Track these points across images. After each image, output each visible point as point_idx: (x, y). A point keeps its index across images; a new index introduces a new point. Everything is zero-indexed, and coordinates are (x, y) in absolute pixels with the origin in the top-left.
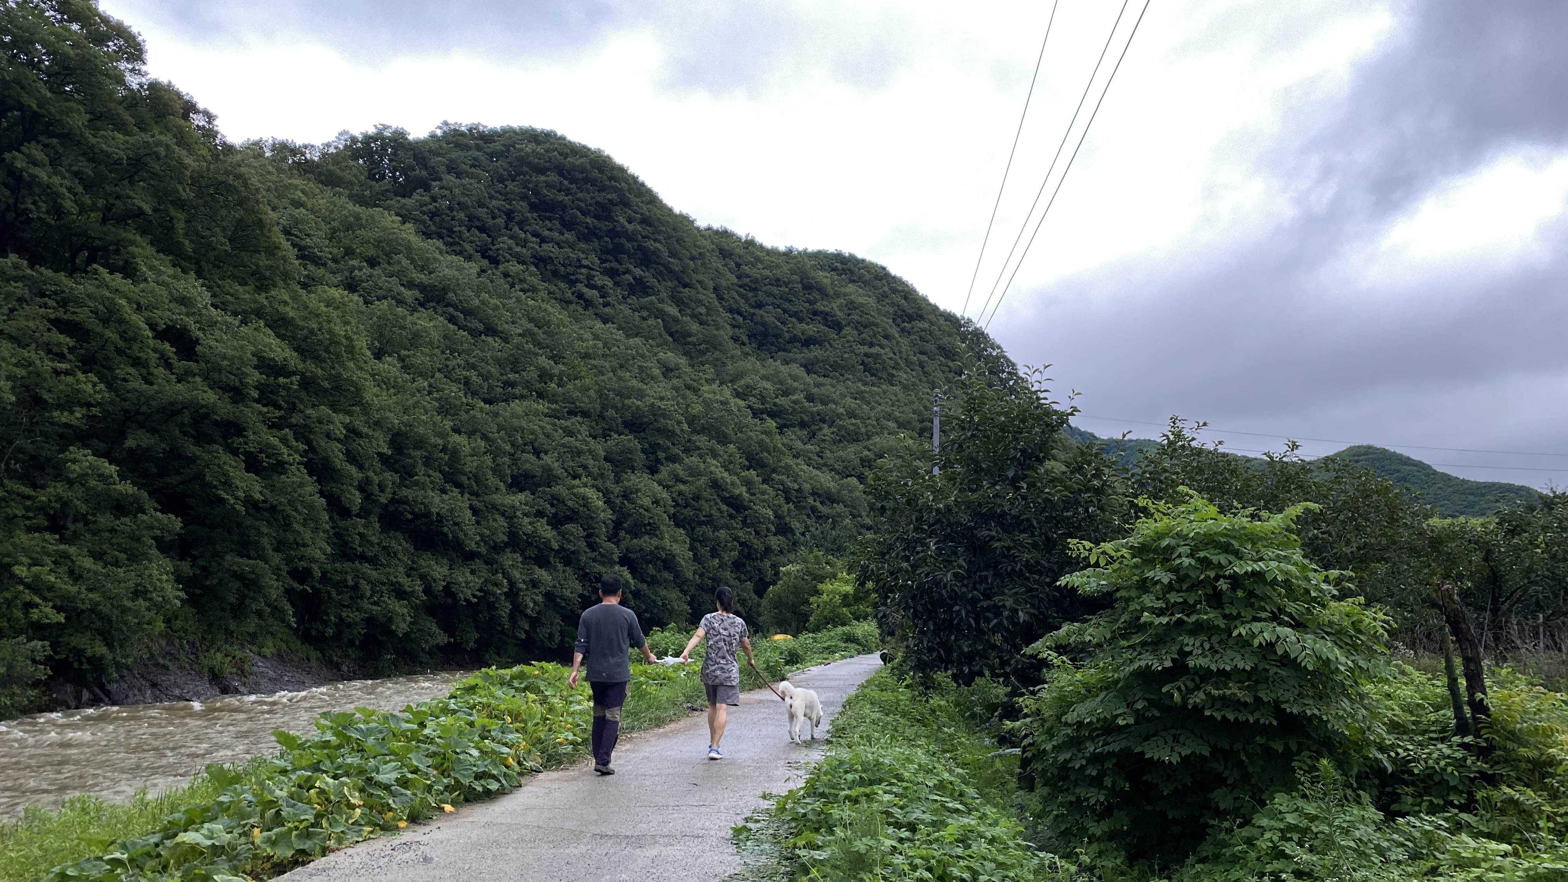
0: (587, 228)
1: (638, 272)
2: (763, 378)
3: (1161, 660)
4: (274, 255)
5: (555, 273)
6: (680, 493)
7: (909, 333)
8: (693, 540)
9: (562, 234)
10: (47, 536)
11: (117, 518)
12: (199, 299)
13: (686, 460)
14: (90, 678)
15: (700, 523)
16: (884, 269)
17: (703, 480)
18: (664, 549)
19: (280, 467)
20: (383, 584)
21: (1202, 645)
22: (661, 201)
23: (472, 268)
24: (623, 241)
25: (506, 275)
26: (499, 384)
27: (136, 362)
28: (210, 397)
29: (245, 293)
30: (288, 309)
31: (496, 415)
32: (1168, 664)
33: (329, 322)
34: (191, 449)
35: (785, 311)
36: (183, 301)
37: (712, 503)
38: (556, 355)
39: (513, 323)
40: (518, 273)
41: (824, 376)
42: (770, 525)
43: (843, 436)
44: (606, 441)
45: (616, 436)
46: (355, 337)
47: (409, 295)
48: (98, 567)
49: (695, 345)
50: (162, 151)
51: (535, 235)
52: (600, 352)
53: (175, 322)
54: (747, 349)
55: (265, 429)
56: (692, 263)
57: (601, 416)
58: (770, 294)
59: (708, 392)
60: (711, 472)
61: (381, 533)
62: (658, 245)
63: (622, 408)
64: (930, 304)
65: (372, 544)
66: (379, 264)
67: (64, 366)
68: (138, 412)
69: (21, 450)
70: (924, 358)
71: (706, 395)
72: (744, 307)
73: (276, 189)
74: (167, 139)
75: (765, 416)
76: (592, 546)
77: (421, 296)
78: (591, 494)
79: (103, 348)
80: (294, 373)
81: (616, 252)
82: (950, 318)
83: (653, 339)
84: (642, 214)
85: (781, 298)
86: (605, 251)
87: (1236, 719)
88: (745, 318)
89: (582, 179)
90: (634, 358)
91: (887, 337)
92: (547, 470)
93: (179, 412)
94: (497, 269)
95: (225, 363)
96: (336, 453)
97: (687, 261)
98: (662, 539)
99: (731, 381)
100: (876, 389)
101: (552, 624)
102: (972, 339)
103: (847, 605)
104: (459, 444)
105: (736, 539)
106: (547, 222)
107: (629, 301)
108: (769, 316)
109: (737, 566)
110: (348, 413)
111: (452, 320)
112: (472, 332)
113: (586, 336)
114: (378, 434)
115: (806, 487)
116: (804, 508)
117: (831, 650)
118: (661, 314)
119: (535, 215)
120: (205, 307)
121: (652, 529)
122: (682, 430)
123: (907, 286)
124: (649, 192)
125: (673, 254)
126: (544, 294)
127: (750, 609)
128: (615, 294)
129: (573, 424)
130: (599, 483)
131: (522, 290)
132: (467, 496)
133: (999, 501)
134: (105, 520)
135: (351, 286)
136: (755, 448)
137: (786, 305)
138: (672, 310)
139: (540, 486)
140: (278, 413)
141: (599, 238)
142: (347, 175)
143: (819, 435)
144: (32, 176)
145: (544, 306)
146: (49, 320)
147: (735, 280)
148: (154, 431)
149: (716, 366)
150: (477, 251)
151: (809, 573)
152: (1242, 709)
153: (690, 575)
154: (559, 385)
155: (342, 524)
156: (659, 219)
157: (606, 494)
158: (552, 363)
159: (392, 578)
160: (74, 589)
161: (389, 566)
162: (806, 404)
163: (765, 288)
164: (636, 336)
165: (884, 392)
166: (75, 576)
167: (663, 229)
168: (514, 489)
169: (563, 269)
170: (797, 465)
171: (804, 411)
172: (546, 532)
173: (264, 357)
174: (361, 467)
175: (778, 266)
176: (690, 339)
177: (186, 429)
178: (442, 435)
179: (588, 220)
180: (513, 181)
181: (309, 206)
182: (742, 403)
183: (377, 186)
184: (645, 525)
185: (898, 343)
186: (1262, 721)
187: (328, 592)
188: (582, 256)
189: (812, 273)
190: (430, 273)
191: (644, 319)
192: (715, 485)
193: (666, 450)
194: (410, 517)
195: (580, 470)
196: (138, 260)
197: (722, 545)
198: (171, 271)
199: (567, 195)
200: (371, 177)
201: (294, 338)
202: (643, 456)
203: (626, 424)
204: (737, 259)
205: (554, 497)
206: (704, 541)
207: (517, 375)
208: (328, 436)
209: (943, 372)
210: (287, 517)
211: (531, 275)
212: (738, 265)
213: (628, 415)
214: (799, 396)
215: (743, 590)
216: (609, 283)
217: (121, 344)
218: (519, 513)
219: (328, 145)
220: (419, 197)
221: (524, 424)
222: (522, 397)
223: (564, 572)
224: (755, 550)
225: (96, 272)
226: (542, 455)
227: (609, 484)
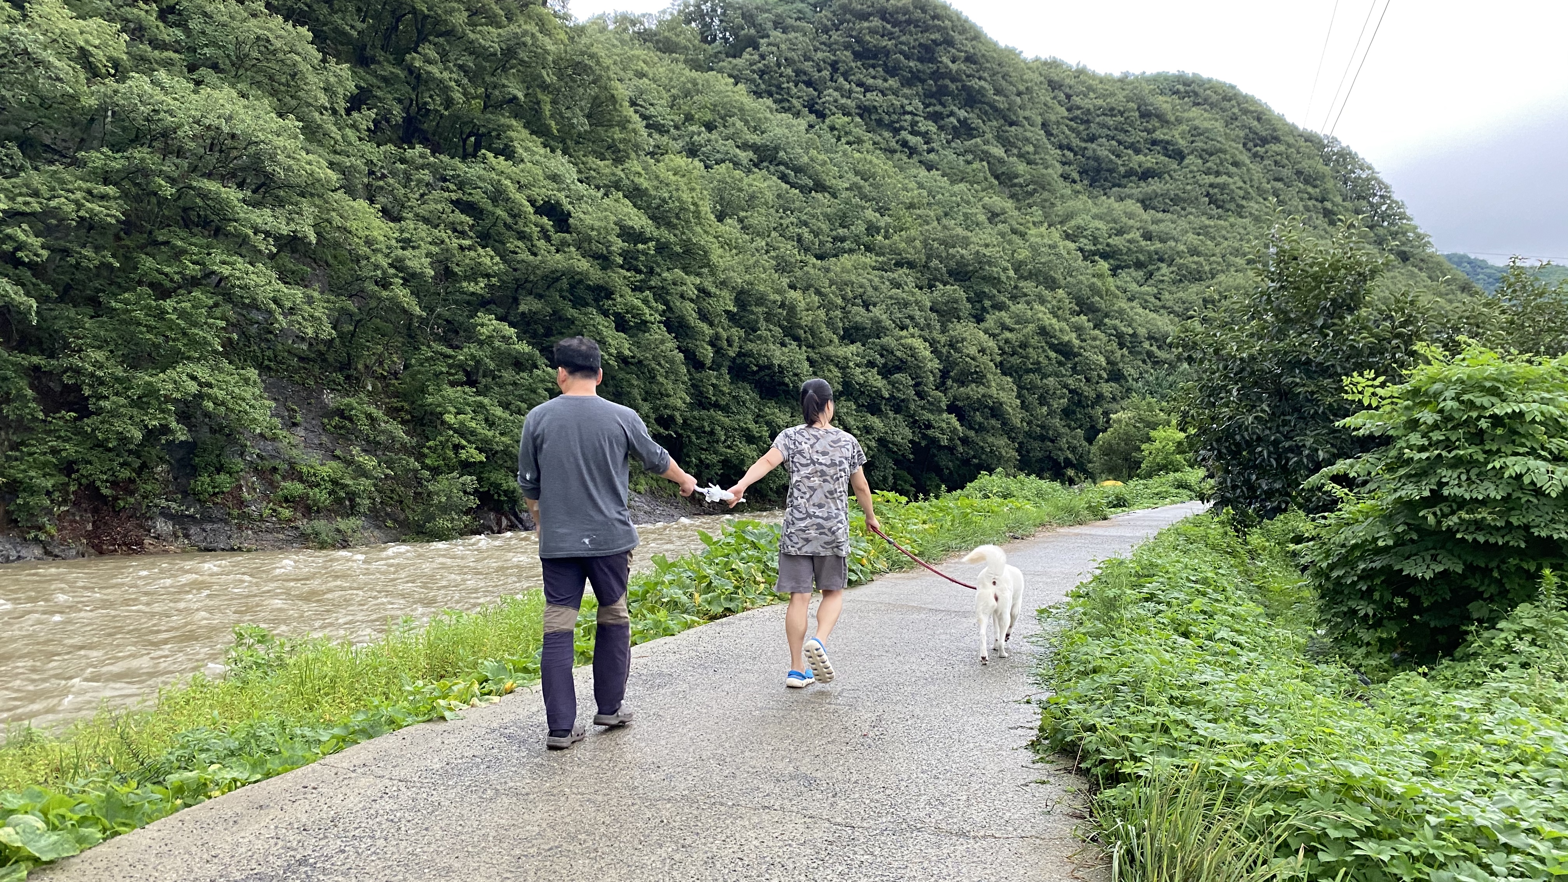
0: (911, 72)
1: (962, 114)
2: (1095, 217)
3: (1420, 490)
4: (625, 128)
5: (879, 122)
6: (1007, 341)
7: (1262, 158)
8: (1020, 387)
9: (885, 80)
10: (467, 389)
11: (518, 374)
12: (567, 175)
13: (1013, 308)
14: (506, 507)
15: (1028, 371)
16: (1233, 87)
17: (1031, 327)
18: (991, 397)
19: (644, 326)
20: (735, 430)
21: (1459, 477)
22: (986, 36)
23: (801, 124)
24: (947, 82)
25: (832, 128)
26: (830, 239)
27: (522, 236)
28: (583, 265)
29: (604, 166)
30: (642, 180)
31: (828, 270)
32: (1426, 493)
33: (677, 190)
34: (571, 312)
35: (1120, 143)
36: (555, 178)
37: (1040, 351)
38: (881, 208)
39: (841, 177)
40: (843, 126)
41: (1164, 211)
42: (1102, 372)
43: (1184, 276)
44: (932, 292)
45: (941, 287)
46: (701, 203)
47: (745, 156)
48: (506, 415)
49: (1021, 186)
50: (528, 40)
51: (860, 84)
52: (925, 201)
53: (549, 197)
54: (1078, 187)
55: (630, 291)
56: (1018, 99)
57: (926, 266)
58: (1103, 126)
59: (1036, 236)
60: (1039, 319)
61: (731, 383)
62: (982, 83)
63: (947, 258)
64: (1287, 124)
65: (724, 394)
66: (716, 127)
67: (467, 242)
68: (526, 281)
69: (439, 316)
70: (1280, 185)
71: (1032, 239)
72: (1076, 142)
73: (621, 62)
74: (532, 28)
75: (1097, 258)
76: (920, 395)
77: (755, 157)
78: (918, 343)
79: (494, 225)
80: (651, 239)
81: (939, 94)
82: (1309, 138)
83: (978, 183)
84: (966, 52)
85: (1116, 129)
86: (928, 95)
87: (1487, 542)
88: (1075, 154)
89: (905, 21)
90: (958, 205)
91: (1235, 164)
92: (877, 322)
93: (558, 279)
94: (823, 122)
95: (595, 233)
96: (689, 311)
97: (1013, 97)
98: (989, 387)
99: (1061, 223)
100: (1222, 222)
101: (885, 467)
102: (1337, 161)
103: (1183, 452)
104: (795, 300)
105: (1066, 386)
106: (871, 70)
107: (953, 145)
108: (1102, 149)
109: (1067, 413)
110: (698, 275)
111: (783, 178)
112: (802, 189)
113: (910, 186)
114: (725, 293)
115: (1142, 331)
116: (1140, 353)
117: (1161, 496)
118: (985, 156)
119: (859, 63)
120: (573, 182)
121: (979, 378)
122: (1008, 277)
123: (1261, 105)
124: (973, 27)
125: (998, 92)
126: (868, 145)
127: (1081, 457)
128: (939, 139)
129: (900, 276)
130: (926, 333)
131: (848, 143)
132: (804, 348)
133: (1304, 349)
134: (508, 375)
135: (692, 151)
136: (1086, 292)
137: (1121, 137)
138: (998, 151)
139: (869, 337)
140: (639, 277)
141: (923, 81)
142: (682, 40)
143: (1157, 276)
144: (428, 73)
145: (869, 157)
146: (452, 202)
147: (1066, 114)
148: (540, 297)
149: (1044, 207)
150: (805, 107)
151: (1141, 420)
152: (1494, 532)
153: (1017, 422)
154: (886, 237)
155: (697, 376)
156: (983, 55)
157: (933, 343)
158: (877, 215)
159: (742, 424)
160: (490, 434)
161: (738, 413)
162: (1143, 243)
163: (1097, 120)
164: (961, 180)
165: (1232, 226)
166: (490, 423)
167: (988, 65)
168: (846, 341)
169: (887, 117)
170: (1132, 308)
171: (1141, 250)
172: (878, 382)
173: (624, 226)
174: (711, 324)
175: (1113, 94)
176: (1016, 181)
177: (564, 294)
178: (778, 292)
179: (912, 64)
180: (837, 30)
181: (651, 76)
182: (1072, 246)
183: (710, 49)
184: (972, 373)
185: (1248, 170)
186: (1511, 544)
187: (689, 437)
188: (906, 102)
189: (1151, 99)
190: (762, 133)
191: (969, 163)
192: (1043, 331)
193: (991, 298)
194: (755, 368)
195: (908, 321)
196: (516, 144)
197: (1051, 392)
198: (542, 151)
199: (890, 40)
200: (704, 40)
201: (649, 207)
202: (969, 306)
203: (950, 273)
204: (1067, 90)
205: (883, 348)
206: (1032, 389)
207: (846, 230)
208: (682, 296)
209: (1302, 200)
210: (651, 371)
211: (856, 127)
212: (1068, 97)
213: (952, 264)
214: (1136, 235)
215: (1074, 438)
216: (933, 128)
217: (509, 220)
218: (851, 364)
219: (664, 12)
220: (748, 56)
221: (853, 278)
222: (851, 251)
223: (895, 419)
224: (1086, 397)
225: (485, 157)
226: (871, 307)
227: (936, 335)
